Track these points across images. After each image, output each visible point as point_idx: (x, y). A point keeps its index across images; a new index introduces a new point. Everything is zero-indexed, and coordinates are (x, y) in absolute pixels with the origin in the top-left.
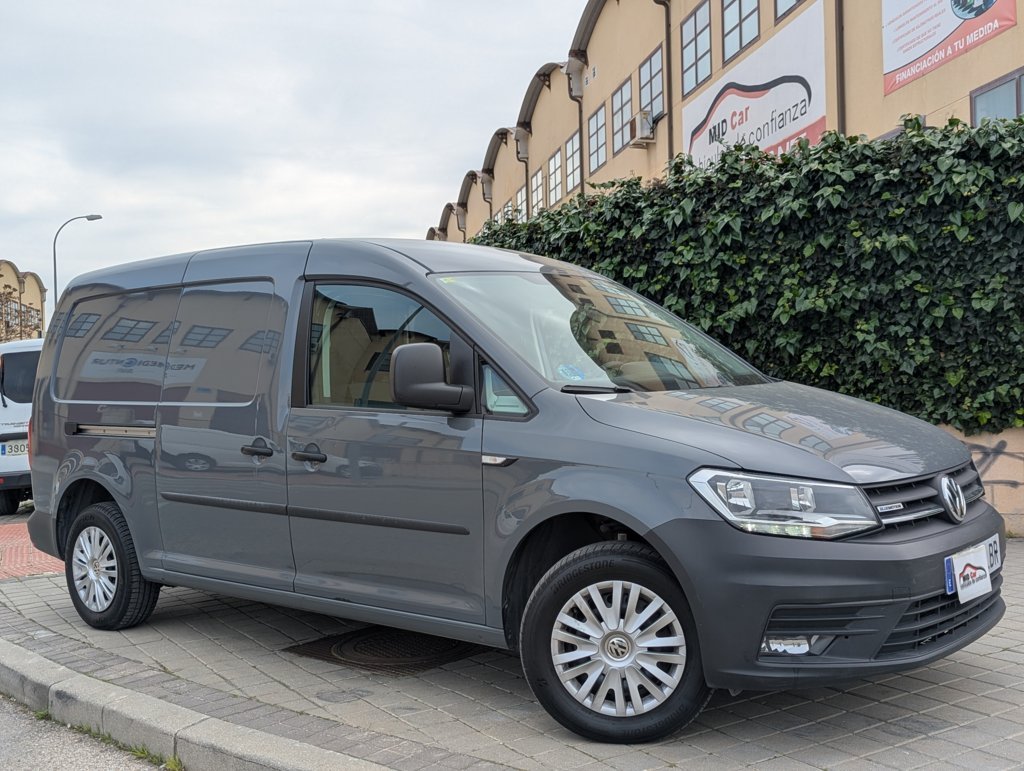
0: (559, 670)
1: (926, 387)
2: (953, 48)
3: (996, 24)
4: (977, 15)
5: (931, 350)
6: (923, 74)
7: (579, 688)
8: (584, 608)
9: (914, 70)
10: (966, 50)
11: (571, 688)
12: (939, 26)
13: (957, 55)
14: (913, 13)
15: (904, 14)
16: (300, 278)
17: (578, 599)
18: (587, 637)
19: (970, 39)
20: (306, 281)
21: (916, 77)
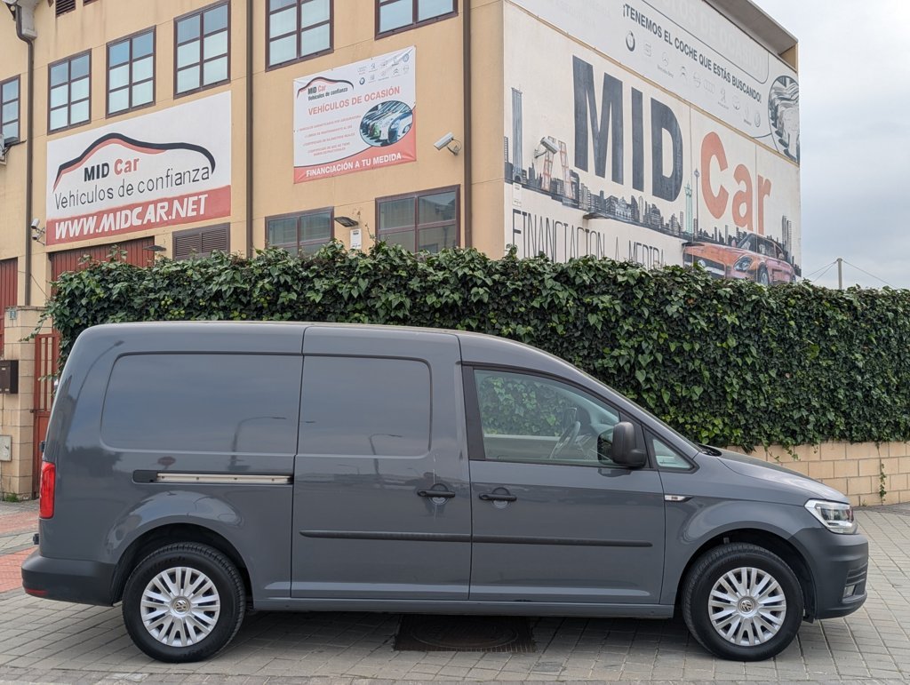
0: (714, 623)
1: (527, 425)
2: (361, 163)
3: (399, 156)
4: (382, 145)
5: (535, 401)
6: (332, 175)
7: (726, 633)
8: (726, 585)
9: (324, 170)
10: (373, 167)
11: (722, 633)
12: (348, 144)
13: (363, 169)
14: (324, 128)
15: (315, 127)
16: (458, 363)
17: (722, 580)
18: (729, 602)
19: (376, 161)
20: (462, 365)
21: (325, 176)
